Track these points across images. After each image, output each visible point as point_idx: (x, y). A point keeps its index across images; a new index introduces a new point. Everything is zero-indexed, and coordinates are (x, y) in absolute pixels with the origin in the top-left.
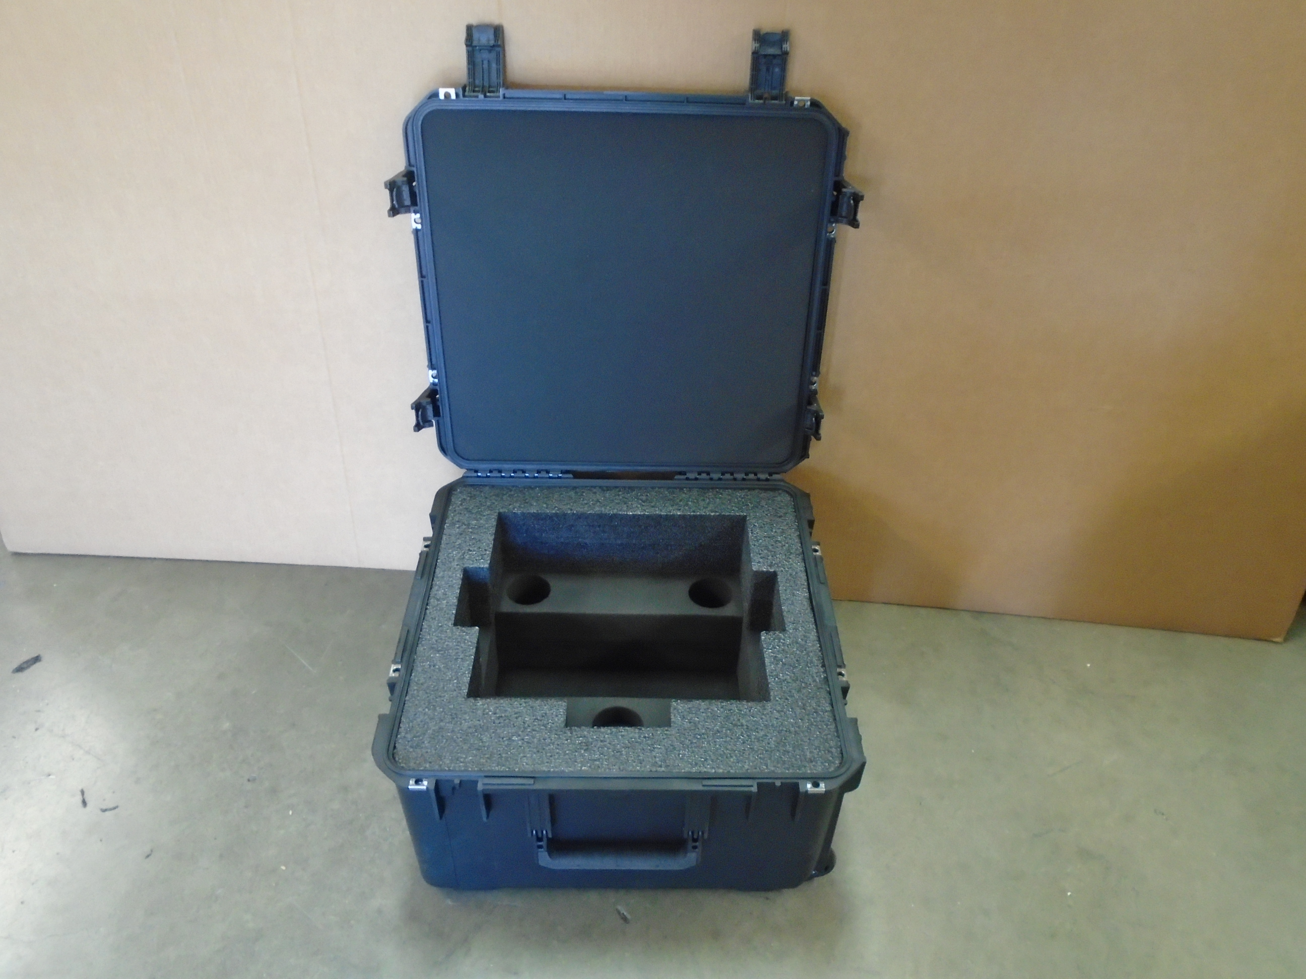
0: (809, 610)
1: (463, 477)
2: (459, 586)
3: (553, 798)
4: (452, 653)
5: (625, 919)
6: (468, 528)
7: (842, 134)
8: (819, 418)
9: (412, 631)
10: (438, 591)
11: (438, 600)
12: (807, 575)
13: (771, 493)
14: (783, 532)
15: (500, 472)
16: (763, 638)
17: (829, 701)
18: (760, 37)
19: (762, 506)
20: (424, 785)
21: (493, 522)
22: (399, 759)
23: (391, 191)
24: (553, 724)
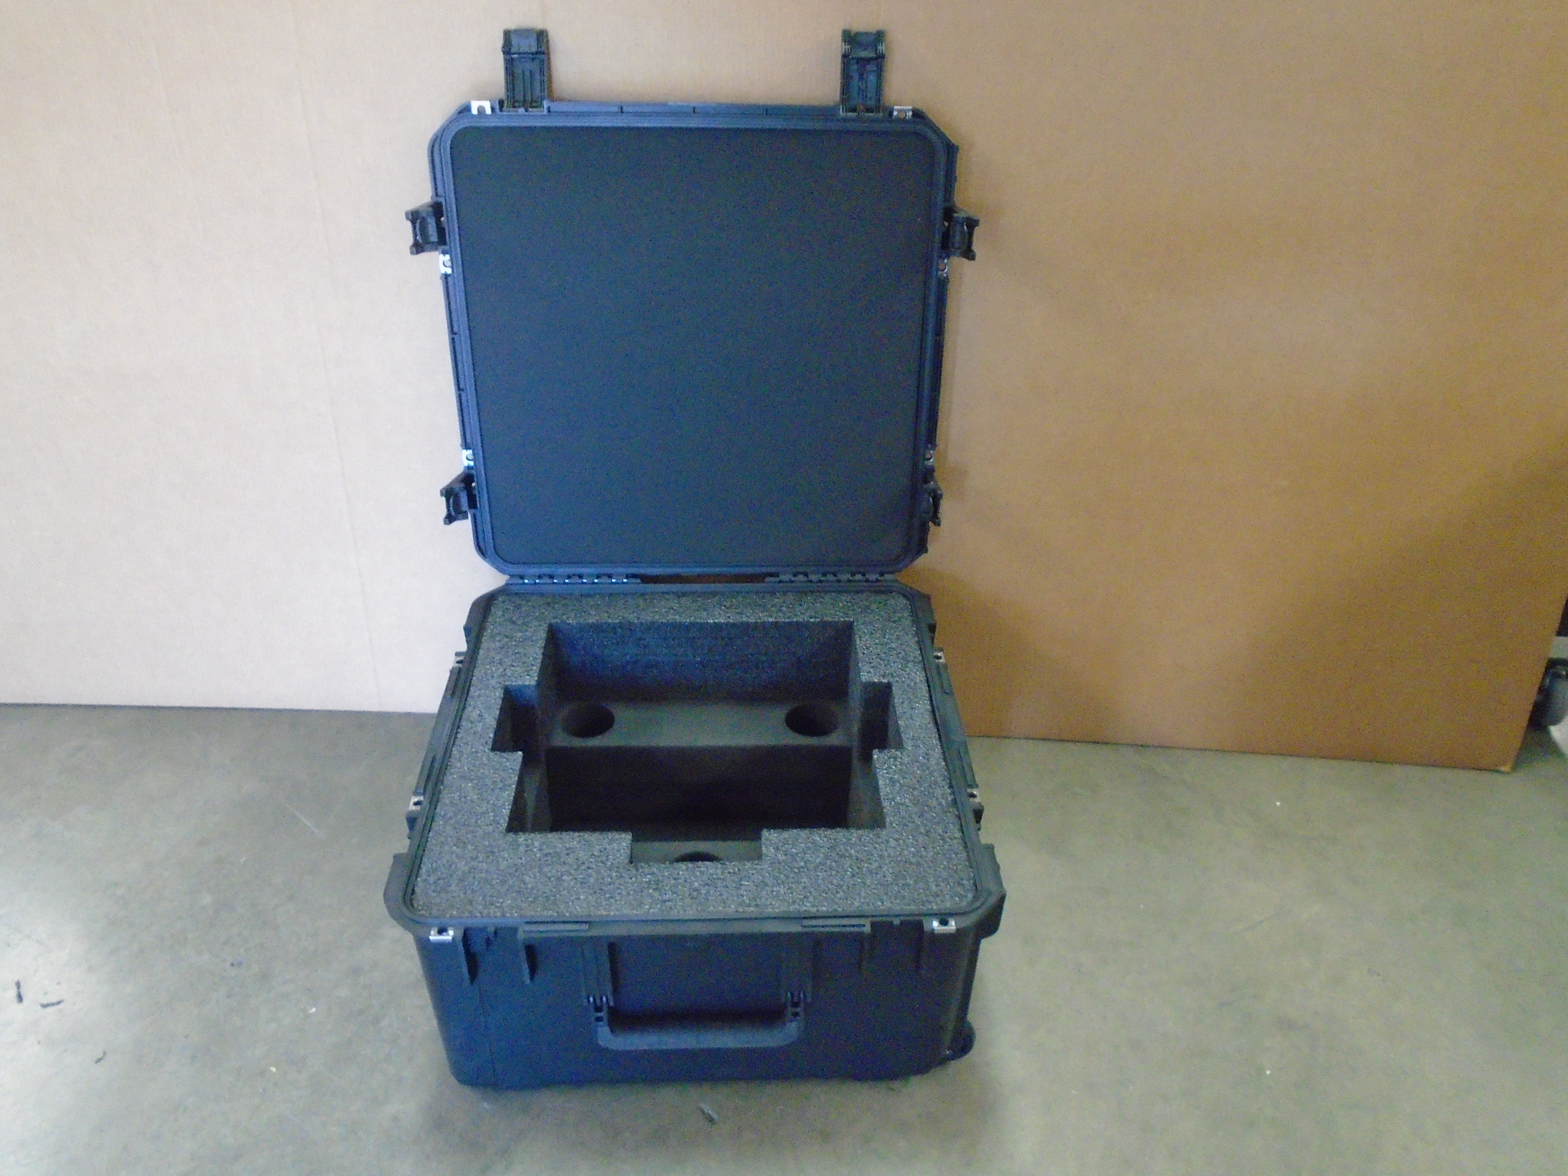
0: (932, 725)
1: (507, 584)
2: (499, 707)
3: (613, 947)
4: (488, 782)
5: (711, 1120)
6: (511, 641)
7: (951, 150)
8: (937, 498)
9: (439, 757)
10: (472, 712)
11: (472, 722)
12: (929, 686)
13: (884, 597)
14: (898, 638)
15: (552, 577)
16: (875, 757)
17: (958, 827)
18: (850, 38)
19: (872, 610)
20: (449, 936)
21: (542, 634)
22: (418, 906)
23: (413, 223)
24: (614, 860)
